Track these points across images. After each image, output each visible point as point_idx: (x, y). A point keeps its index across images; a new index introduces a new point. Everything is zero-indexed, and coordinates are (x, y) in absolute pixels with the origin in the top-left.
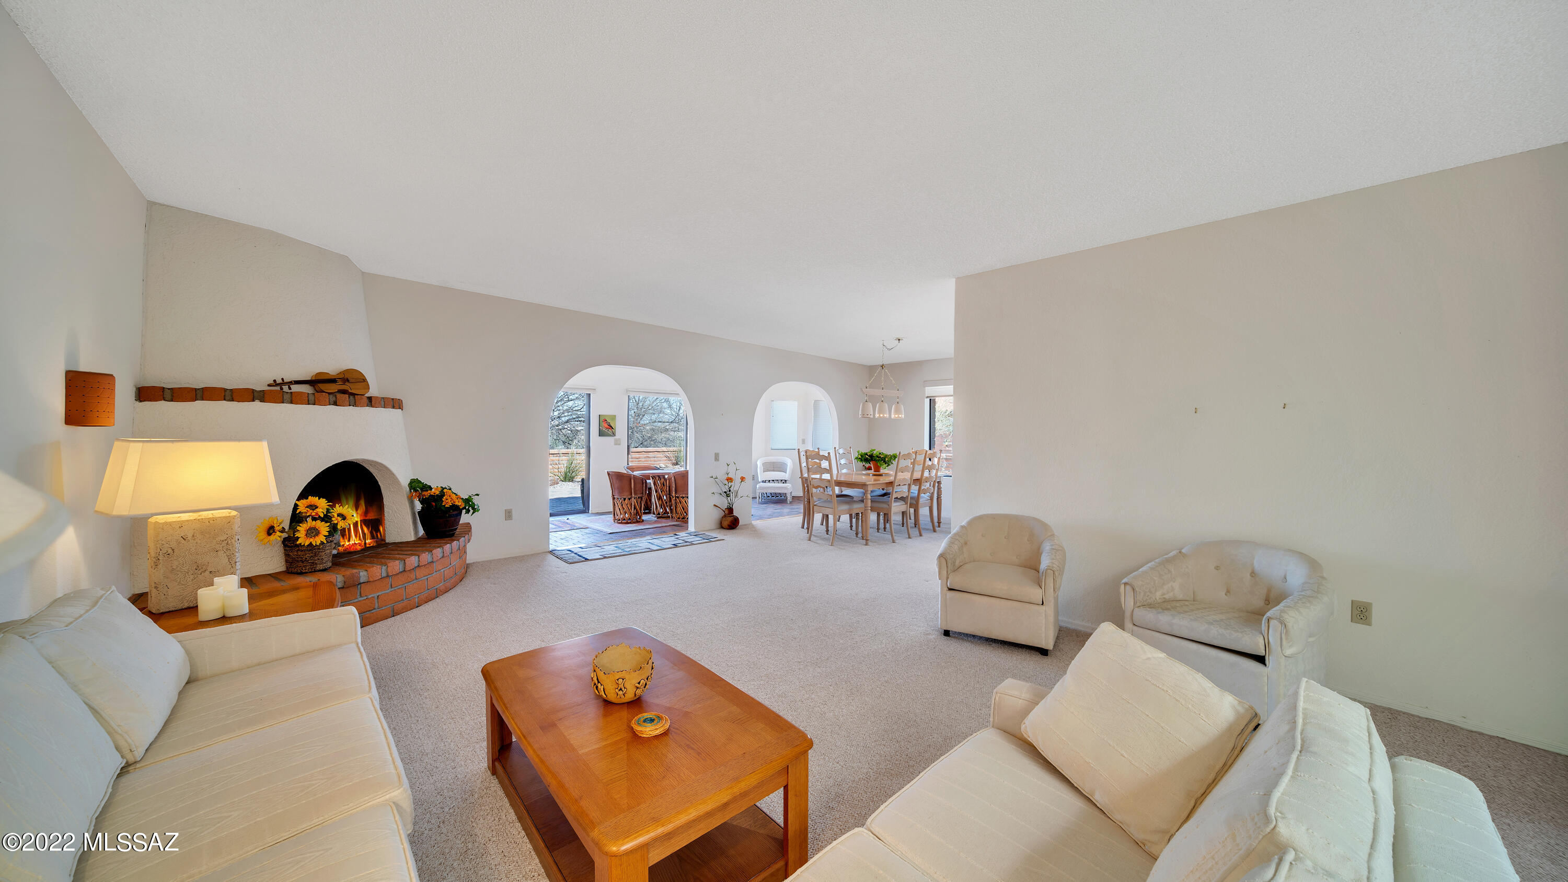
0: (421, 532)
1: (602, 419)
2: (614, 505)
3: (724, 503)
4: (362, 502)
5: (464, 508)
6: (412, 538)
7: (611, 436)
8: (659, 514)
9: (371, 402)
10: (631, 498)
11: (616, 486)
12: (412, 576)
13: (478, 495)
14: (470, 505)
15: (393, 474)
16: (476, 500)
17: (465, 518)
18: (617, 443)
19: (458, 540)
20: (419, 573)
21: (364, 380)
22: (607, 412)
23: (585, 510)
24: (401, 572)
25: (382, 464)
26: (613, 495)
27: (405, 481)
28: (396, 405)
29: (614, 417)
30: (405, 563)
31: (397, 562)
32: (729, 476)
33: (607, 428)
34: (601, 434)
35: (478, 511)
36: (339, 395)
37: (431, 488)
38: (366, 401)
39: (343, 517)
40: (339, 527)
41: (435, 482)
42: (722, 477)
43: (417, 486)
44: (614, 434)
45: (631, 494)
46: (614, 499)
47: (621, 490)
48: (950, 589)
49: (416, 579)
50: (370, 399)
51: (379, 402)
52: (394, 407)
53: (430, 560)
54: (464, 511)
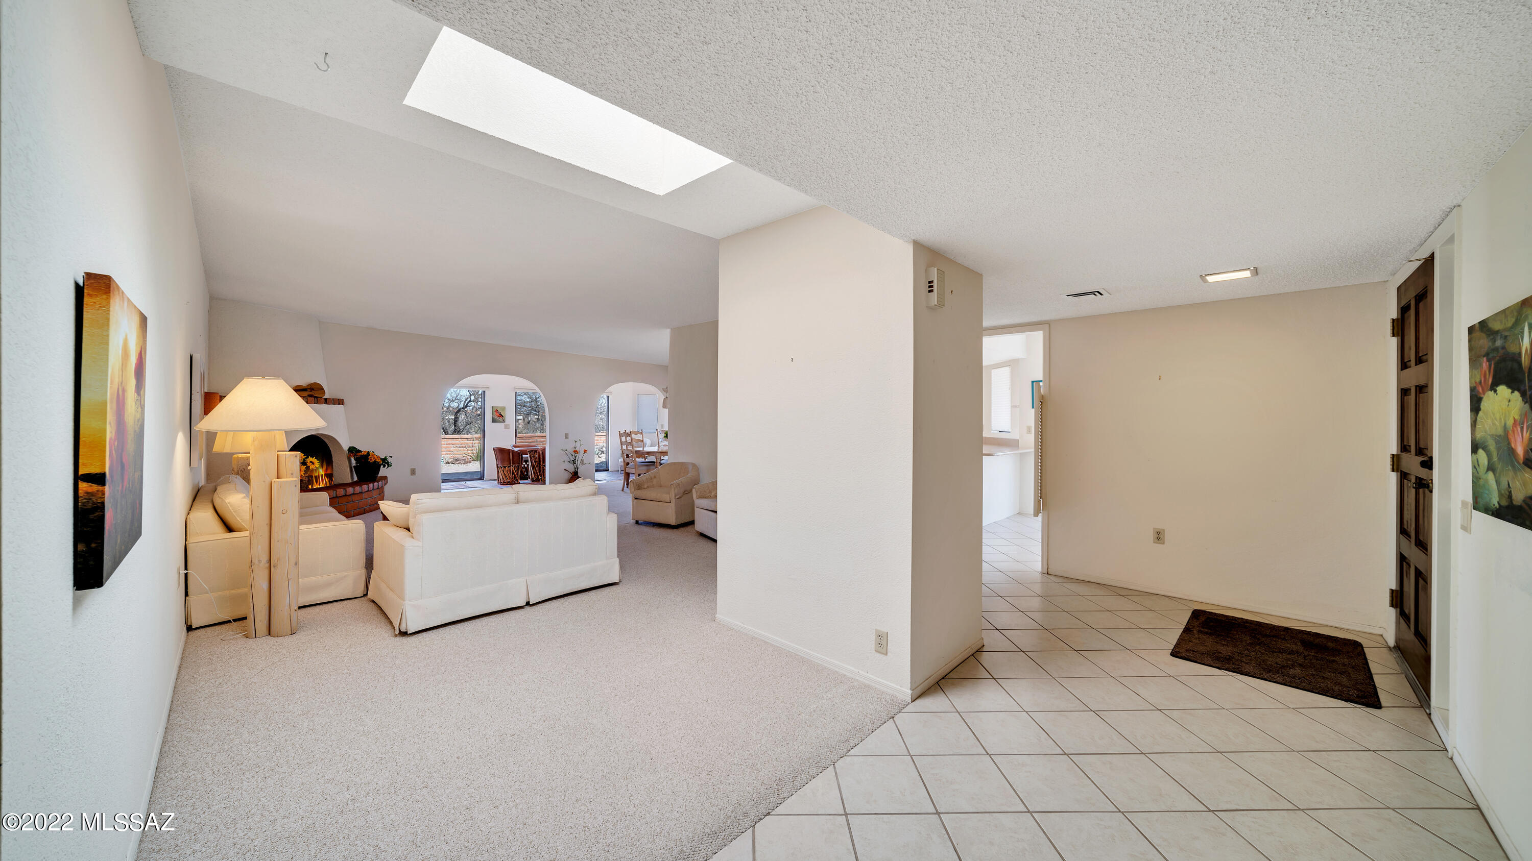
0: (356, 479)
1: (494, 410)
2: (498, 472)
3: (571, 468)
4: (325, 464)
5: (382, 464)
6: (350, 482)
7: (501, 422)
8: (533, 479)
9: (326, 401)
10: (510, 467)
11: (499, 458)
12: (350, 499)
13: (391, 457)
14: (385, 462)
15: (339, 443)
16: (389, 460)
17: (383, 472)
18: (507, 427)
19: (378, 483)
20: (355, 498)
21: (322, 389)
22: (498, 404)
23: (481, 478)
24: (343, 496)
25: (332, 437)
26: (497, 465)
27: (346, 447)
28: (341, 403)
29: (504, 408)
30: (346, 491)
31: (342, 490)
32: (576, 449)
33: (498, 416)
34: (494, 421)
35: (391, 466)
36: (309, 398)
37: (361, 451)
38: (323, 400)
39: (313, 463)
40: (311, 468)
41: (363, 448)
42: (571, 450)
43: (353, 451)
44: (504, 421)
45: (510, 464)
46: (498, 467)
47: (503, 461)
48: (636, 499)
49: (352, 501)
50: (326, 399)
51: (331, 402)
52: (339, 404)
53: (360, 491)
54: (382, 466)
